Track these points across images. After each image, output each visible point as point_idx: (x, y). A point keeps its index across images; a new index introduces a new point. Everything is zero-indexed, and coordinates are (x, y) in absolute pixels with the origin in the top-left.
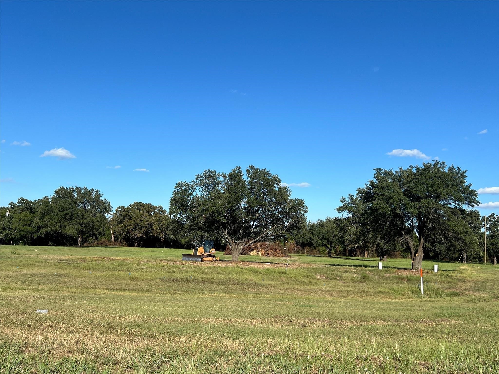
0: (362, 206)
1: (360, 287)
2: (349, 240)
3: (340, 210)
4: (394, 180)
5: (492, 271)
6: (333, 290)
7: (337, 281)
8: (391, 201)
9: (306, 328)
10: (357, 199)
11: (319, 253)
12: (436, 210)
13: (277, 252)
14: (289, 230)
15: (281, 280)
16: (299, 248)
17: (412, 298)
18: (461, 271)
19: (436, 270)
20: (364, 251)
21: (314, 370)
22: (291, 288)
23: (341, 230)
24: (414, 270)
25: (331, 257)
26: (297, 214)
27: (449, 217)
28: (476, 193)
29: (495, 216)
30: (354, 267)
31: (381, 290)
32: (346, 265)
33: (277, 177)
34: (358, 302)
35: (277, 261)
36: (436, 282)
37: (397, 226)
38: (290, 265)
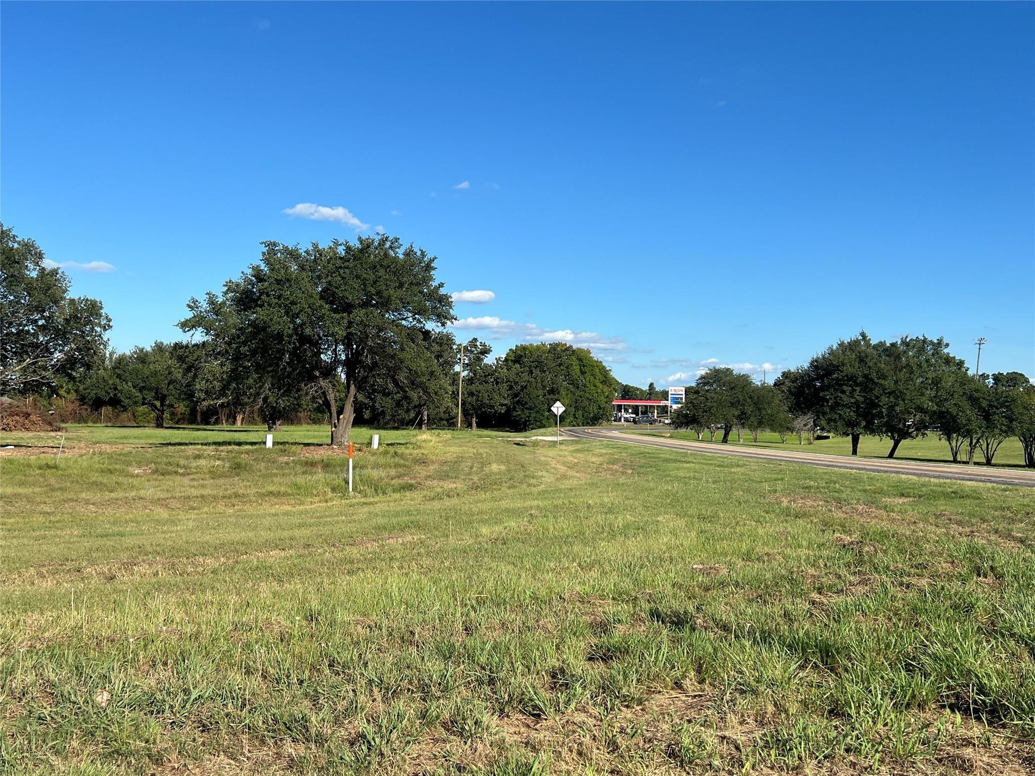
0: (234, 320)
1: (228, 487)
2: (202, 390)
3: (186, 325)
4: (302, 268)
5: (470, 442)
6: (170, 496)
7: (179, 478)
8: (295, 309)
9: (117, 582)
10: (224, 303)
11: (135, 421)
12: (381, 330)
13: (30, 421)
14: (64, 368)
15: (46, 483)
16: (87, 410)
17: (331, 499)
18: (418, 443)
19: (375, 445)
20: (235, 413)
21: (143, 665)
22: (72, 500)
23: (188, 370)
24: (335, 447)
25: (162, 427)
26: (84, 333)
27: (402, 344)
28: (450, 300)
29: (478, 344)
30: (214, 447)
31: (271, 488)
32: (197, 442)
33: (33, 246)
34: (224, 517)
35: (33, 440)
36: (376, 466)
37: (305, 360)
38: (66, 450)
